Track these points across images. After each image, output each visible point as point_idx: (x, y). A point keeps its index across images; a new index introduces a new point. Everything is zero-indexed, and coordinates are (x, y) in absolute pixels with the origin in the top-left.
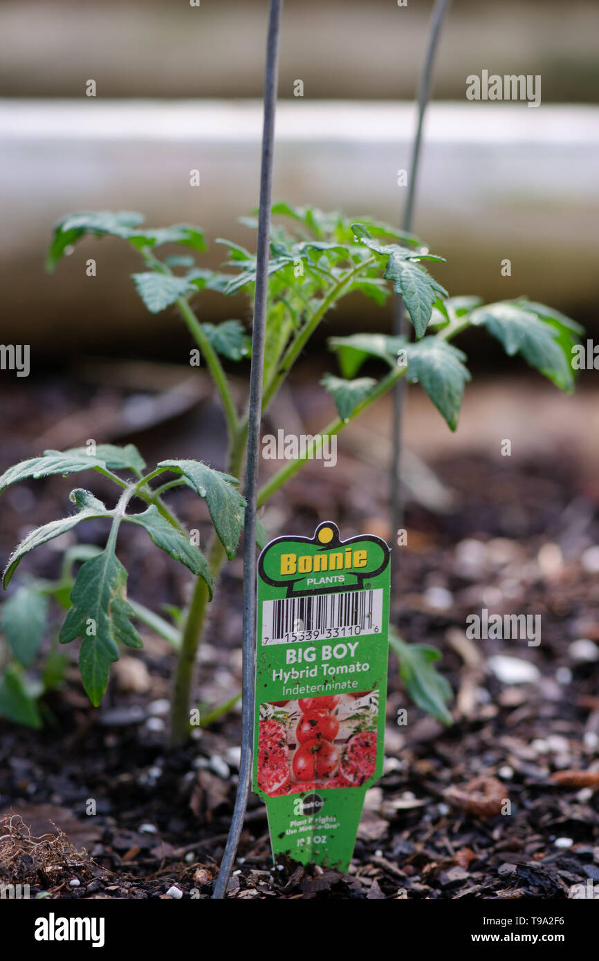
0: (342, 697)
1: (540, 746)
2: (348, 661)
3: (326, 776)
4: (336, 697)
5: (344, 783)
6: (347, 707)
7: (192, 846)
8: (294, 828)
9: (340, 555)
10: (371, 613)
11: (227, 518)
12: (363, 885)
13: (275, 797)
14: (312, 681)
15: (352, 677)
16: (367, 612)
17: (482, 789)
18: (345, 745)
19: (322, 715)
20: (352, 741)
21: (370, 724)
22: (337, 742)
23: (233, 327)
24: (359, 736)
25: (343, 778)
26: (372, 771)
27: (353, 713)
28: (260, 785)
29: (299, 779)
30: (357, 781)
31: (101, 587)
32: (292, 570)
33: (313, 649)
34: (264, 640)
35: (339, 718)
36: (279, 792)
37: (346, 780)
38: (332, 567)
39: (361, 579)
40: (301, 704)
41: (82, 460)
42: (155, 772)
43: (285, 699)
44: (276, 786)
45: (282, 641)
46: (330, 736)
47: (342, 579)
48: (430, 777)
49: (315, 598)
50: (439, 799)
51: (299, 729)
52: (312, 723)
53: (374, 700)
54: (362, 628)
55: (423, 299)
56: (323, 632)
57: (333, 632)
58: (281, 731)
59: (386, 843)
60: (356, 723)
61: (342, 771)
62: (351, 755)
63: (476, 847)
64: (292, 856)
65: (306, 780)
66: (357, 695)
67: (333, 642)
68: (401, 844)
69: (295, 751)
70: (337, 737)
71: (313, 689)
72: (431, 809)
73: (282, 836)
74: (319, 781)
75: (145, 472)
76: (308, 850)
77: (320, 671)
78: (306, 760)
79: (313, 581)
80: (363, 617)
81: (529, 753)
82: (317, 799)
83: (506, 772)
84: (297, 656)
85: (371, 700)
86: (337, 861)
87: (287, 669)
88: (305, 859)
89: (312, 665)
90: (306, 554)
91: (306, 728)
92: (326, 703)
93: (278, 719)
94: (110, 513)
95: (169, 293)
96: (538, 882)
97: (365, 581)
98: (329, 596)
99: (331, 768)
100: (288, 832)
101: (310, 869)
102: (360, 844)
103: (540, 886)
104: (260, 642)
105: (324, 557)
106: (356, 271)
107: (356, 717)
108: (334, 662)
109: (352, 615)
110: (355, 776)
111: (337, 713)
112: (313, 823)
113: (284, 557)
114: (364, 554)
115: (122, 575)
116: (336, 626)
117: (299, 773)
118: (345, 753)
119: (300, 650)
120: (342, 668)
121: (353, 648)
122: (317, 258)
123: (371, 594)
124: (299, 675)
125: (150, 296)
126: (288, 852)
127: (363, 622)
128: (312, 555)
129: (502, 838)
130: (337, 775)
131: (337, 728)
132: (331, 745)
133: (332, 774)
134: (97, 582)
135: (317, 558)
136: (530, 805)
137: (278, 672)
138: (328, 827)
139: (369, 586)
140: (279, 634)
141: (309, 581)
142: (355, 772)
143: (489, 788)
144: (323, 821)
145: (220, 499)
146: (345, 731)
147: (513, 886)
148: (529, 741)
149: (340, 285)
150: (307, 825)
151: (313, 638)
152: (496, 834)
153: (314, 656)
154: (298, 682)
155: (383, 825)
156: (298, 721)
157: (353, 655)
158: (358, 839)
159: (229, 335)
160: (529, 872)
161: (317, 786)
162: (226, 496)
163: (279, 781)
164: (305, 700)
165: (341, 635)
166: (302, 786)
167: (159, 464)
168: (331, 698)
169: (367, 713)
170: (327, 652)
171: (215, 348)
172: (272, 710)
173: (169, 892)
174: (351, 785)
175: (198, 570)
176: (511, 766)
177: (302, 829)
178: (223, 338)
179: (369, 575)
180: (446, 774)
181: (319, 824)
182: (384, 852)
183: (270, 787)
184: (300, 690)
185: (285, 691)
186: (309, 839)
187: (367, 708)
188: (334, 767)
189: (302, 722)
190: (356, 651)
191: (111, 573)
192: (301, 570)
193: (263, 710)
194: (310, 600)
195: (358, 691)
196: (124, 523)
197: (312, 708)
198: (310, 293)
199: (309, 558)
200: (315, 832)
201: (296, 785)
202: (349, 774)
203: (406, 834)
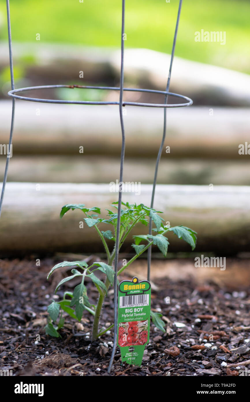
0: (139, 322)
1: (188, 340)
2: (140, 312)
3: (135, 342)
4: (138, 322)
5: (139, 344)
6: (140, 324)
7: (100, 363)
8: (127, 355)
9: (138, 285)
10: (146, 301)
11: (111, 276)
12: (144, 370)
13: (123, 347)
14: (132, 317)
15: (142, 316)
16: (145, 300)
17: (173, 349)
18: (140, 334)
19: (134, 326)
20: (142, 333)
21: (146, 329)
22: (138, 333)
23: (109, 231)
24: (143, 332)
25: (139, 343)
26: (146, 341)
27: (142, 326)
28: (119, 344)
29: (128, 343)
30: (143, 343)
31: (80, 292)
32: (127, 289)
33: (132, 309)
34: (120, 307)
35: (138, 327)
36: (123, 346)
37: (140, 343)
38: (137, 289)
39: (144, 292)
40: (129, 323)
41: (74, 263)
42: (89, 347)
43: (125, 322)
44: (123, 344)
45: (124, 307)
46: (136, 331)
47: (139, 291)
48: (160, 347)
49: (132, 296)
50: (162, 352)
51: (129, 329)
52: (132, 328)
53: (147, 323)
54: (144, 304)
55: (159, 222)
56: (134, 305)
57: (137, 305)
58: (124, 330)
59: (149, 362)
60: (143, 328)
61: (139, 341)
62: (142, 337)
63: (172, 362)
64: (126, 362)
65: (130, 343)
66: (143, 321)
67: (137, 308)
68: (153, 362)
69: (128, 335)
70: (138, 332)
71: (132, 319)
72: (160, 354)
73: (124, 357)
74: (133, 343)
75: (88, 267)
76: (130, 361)
77: (134, 315)
78: (130, 337)
79: (132, 292)
80: (144, 301)
81: (185, 342)
82: (133, 348)
83: (179, 346)
84: (128, 311)
85: (146, 323)
86: (138, 364)
87: (126, 314)
88: (130, 363)
89: (132, 313)
90: (131, 285)
91: (130, 329)
92: (135, 323)
93: (123, 327)
94: (82, 275)
95: (93, 222)
96: (188, 367)
97: (145, 292)
98: (136, 296)
99: (136, 340)
100: (126, 356)
101: (131, 366)
102: (143, 362)
103: (189, 368)
104: (119, 307)
105: (135, 286)
106: (141, 216)
107: (142, 327)
108: (137, 313)
109: (142, 301)
110: (142, 342)
111: (138, 326)
112: (132, 354)
113: (125, 286)
114: (144, 285)
115: (86, 289)
116: (137, 303)
117: (128, 341)
118: (140, 336)
119: (129, 309)
120: (139, 314)
121: (142, 309)
122: (131, 213)
123: (146, 296)
124: (128, 316)
125: (89, 223)
126: (126, 361)
127: (144, 303)
128: (132, 285)
129: (178, 360)
130: (138, 342)
131: (138, 330)
132: (136, 334)
133: (137, 341)
134: (80, 291)
135: (133, 286)
136: (185, 353)
137: (123, 315)
138: (135, 355)
139: (146, 294)
140: (123, 305)
141: (131, 292)
142: (142, 341)
143: (175, 349)
144: (135, 353)
145: (109, 271)
146: (140, 330)
147: (182, 368)
148: (185, 339)
149: (137, 220)
150: (130, 355)
151: (132, 307)
152: (177, 359)
153: (132, 311)
154: (128, 318)
155: (149, 357)
156: (128, 328)
157: (142, 311)
158: (143, 361)
159: (108, 233)
160: (186, 365)
161: (133, 345)
162: (110, 270)
163: (123, 343)
164: (130, 322)
165: (139, 306)
166: (129, 344)
167: (94, 263)
168: (136, 322)
169: (145, 326)
170: (135, 310)
171: (104, 237)
172: (122, 325)
173: (97, 369)
174: (141, 344)
175: (104, 289)
176: (180, 344)
177: (129, 356)
178: (106, 234)
179: (146, 291)
180: (164, 346)
181: (133, 354)
182: (149, 364)
183: (121, 344)
184: (129, 320)
185: (125, 320)
186: (131, 358)
187: (145, 325)
188: (137, 339)
189: (129, 328)
190: (143, 310)
191: (83, 289)
192: (129, 289)
193: (119, 324)
194: (131, 297)
195: (143, 320)
196: (85, 277)
197: (132, 324)
198: (129, 222)
199: (131, 286)
200: (132, 357)
201: (127, 344)
202: (141, 341)
203: (154, 360)
